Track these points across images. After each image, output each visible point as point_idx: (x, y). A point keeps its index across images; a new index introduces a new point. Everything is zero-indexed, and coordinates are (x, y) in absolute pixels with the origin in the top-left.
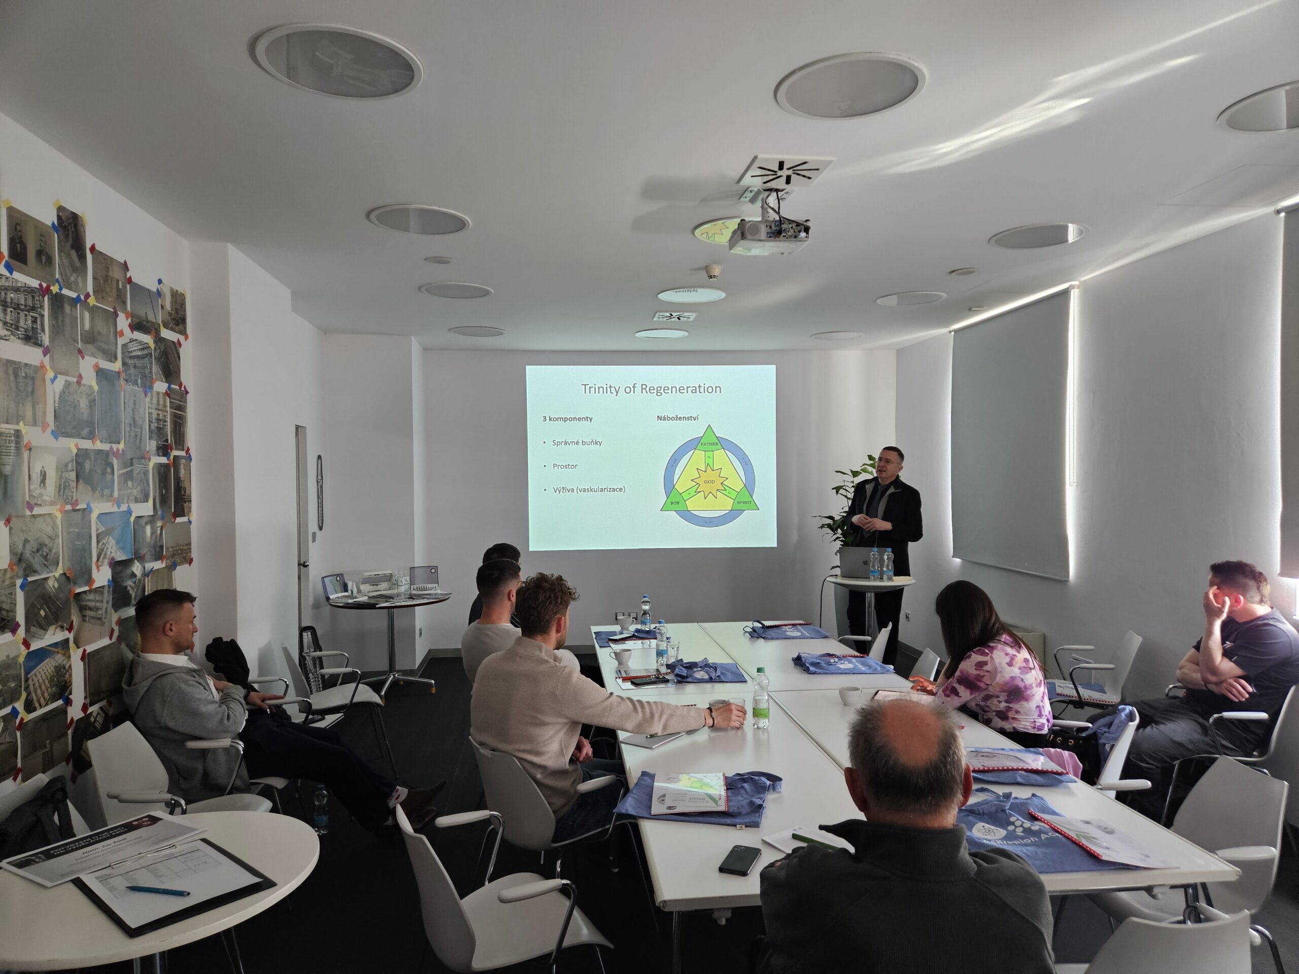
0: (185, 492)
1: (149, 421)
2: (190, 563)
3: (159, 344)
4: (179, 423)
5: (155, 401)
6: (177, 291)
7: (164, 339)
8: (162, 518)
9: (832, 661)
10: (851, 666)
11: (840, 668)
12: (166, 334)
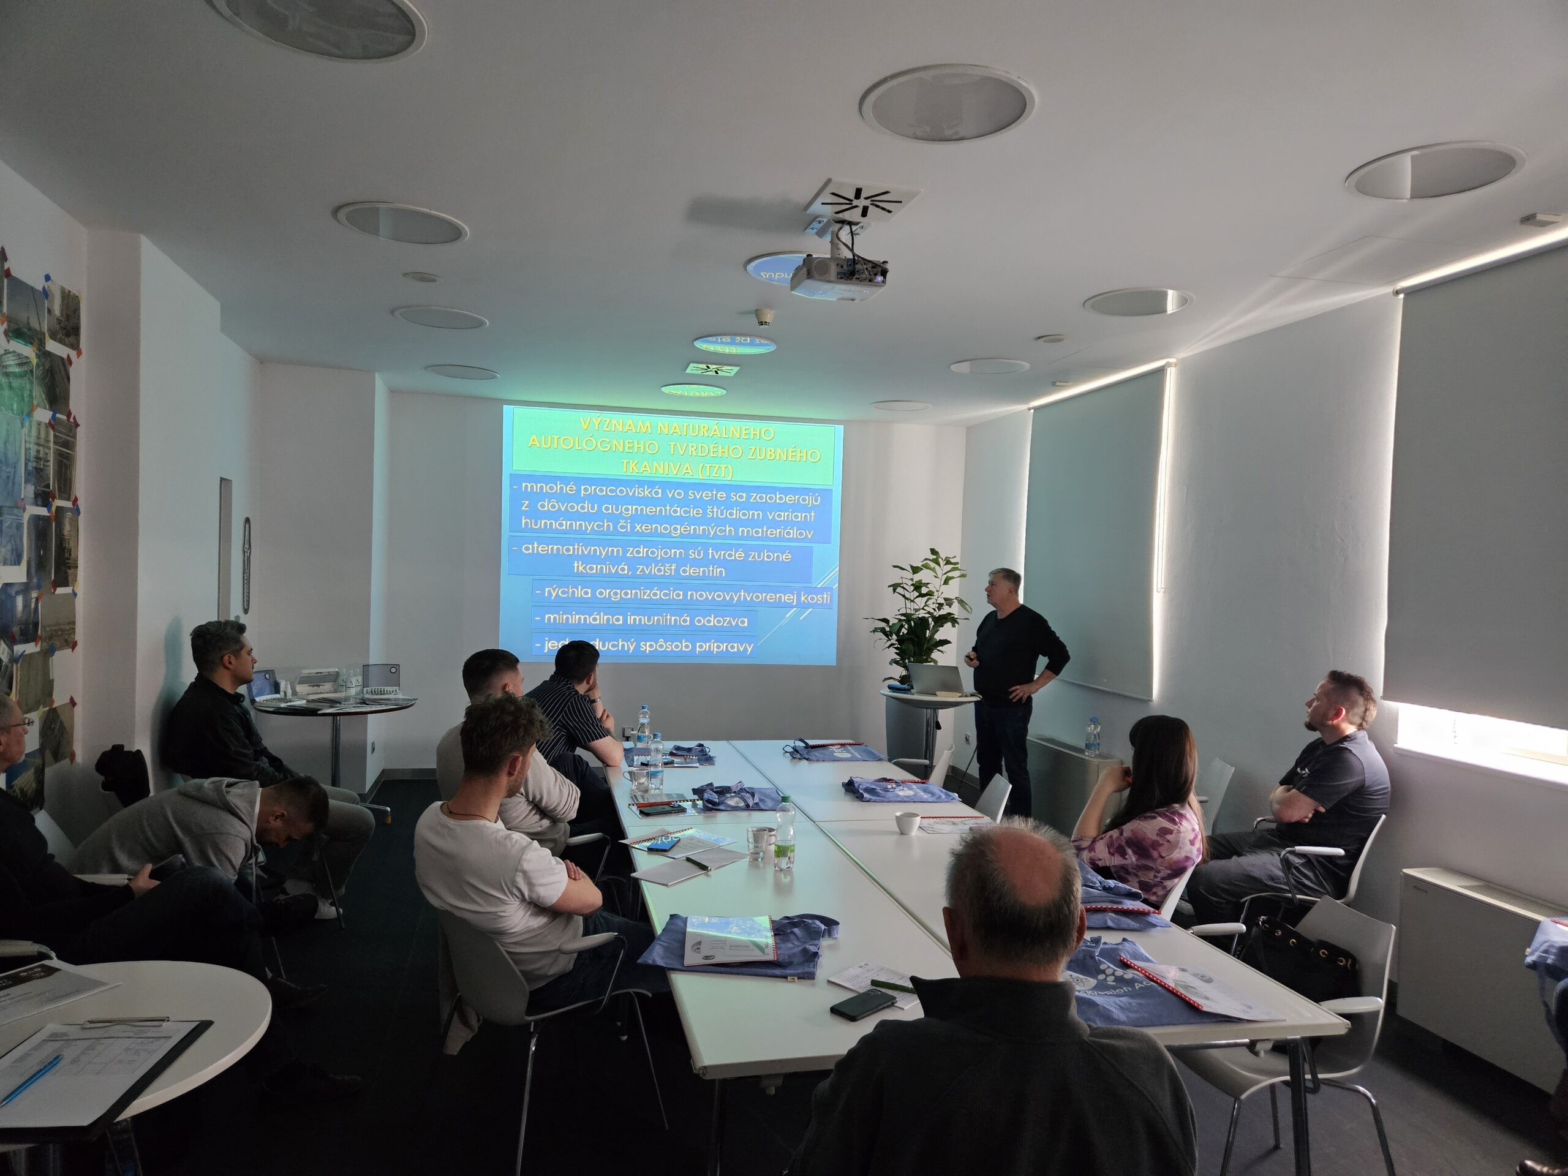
0: (70, 555)
1: (26, 459)
2: (73, 648)
3: (43, 360)
4: (65, 464)
5: (34, 433)
6: (69, 292)
7: (48, 354)
8: (39, 587)
9: (889, 787)
10: (911, 793)
11: (898, 796)
12: (52, 346)
